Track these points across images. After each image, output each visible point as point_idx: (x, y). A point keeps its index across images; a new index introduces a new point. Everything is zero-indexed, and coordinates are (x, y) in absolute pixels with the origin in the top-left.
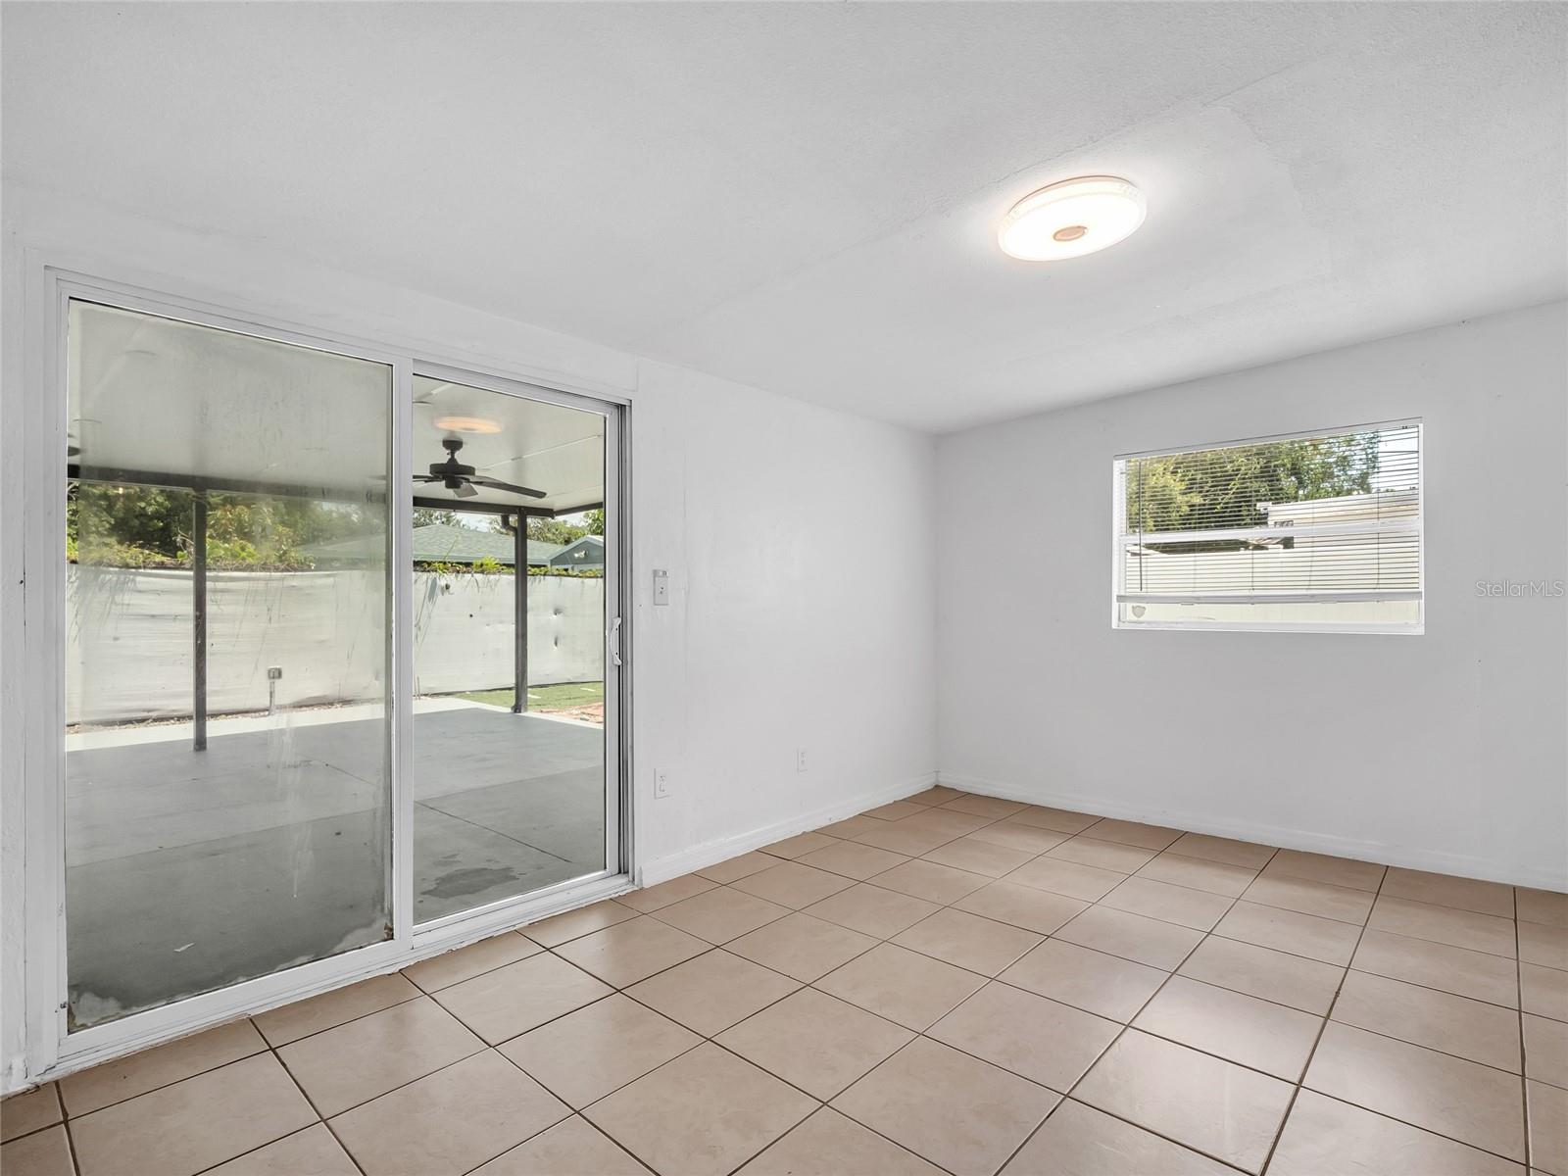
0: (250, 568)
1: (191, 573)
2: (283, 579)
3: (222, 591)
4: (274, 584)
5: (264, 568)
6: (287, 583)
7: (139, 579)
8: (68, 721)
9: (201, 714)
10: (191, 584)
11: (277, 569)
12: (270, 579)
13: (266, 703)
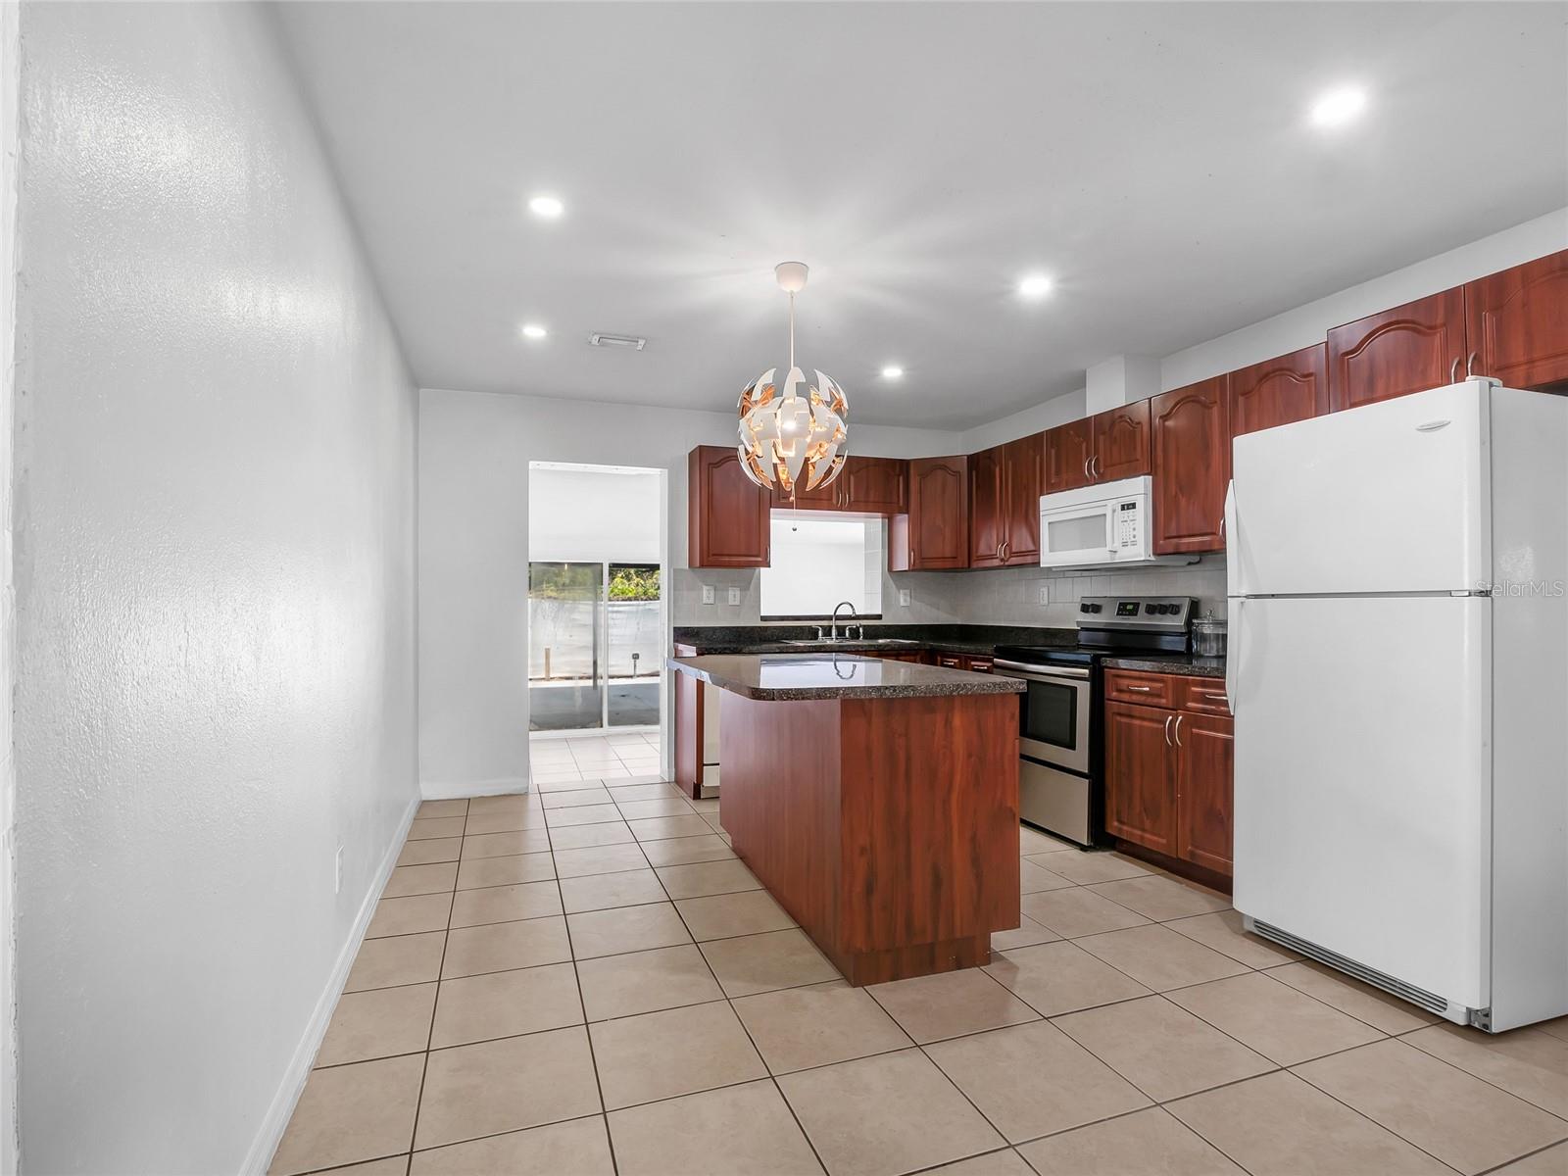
0: (630, 599)
1: (591, 602)
2: (645, 605)
3: (617, 612)
4: (641, 608)
5: (636, 599)
6: (647, 607)
7: (581, 606)
8: (530, 677)
9: (595, 677)
10: (591, 608)
11: (642, 600)
12: (638, 605)
13: (632, 673)
